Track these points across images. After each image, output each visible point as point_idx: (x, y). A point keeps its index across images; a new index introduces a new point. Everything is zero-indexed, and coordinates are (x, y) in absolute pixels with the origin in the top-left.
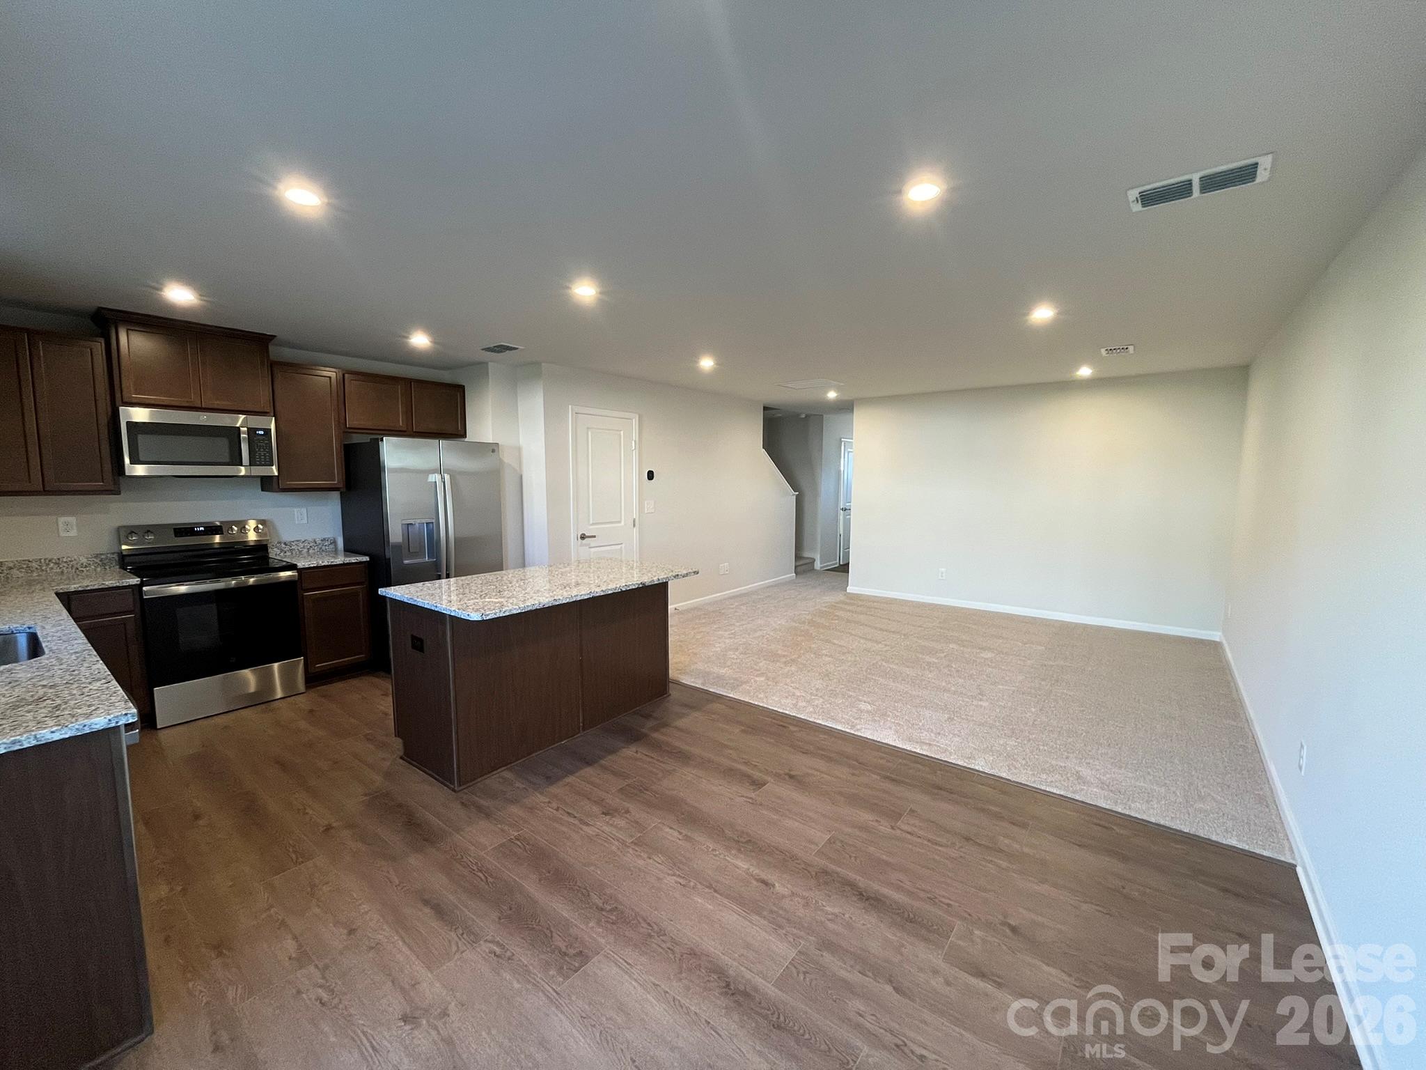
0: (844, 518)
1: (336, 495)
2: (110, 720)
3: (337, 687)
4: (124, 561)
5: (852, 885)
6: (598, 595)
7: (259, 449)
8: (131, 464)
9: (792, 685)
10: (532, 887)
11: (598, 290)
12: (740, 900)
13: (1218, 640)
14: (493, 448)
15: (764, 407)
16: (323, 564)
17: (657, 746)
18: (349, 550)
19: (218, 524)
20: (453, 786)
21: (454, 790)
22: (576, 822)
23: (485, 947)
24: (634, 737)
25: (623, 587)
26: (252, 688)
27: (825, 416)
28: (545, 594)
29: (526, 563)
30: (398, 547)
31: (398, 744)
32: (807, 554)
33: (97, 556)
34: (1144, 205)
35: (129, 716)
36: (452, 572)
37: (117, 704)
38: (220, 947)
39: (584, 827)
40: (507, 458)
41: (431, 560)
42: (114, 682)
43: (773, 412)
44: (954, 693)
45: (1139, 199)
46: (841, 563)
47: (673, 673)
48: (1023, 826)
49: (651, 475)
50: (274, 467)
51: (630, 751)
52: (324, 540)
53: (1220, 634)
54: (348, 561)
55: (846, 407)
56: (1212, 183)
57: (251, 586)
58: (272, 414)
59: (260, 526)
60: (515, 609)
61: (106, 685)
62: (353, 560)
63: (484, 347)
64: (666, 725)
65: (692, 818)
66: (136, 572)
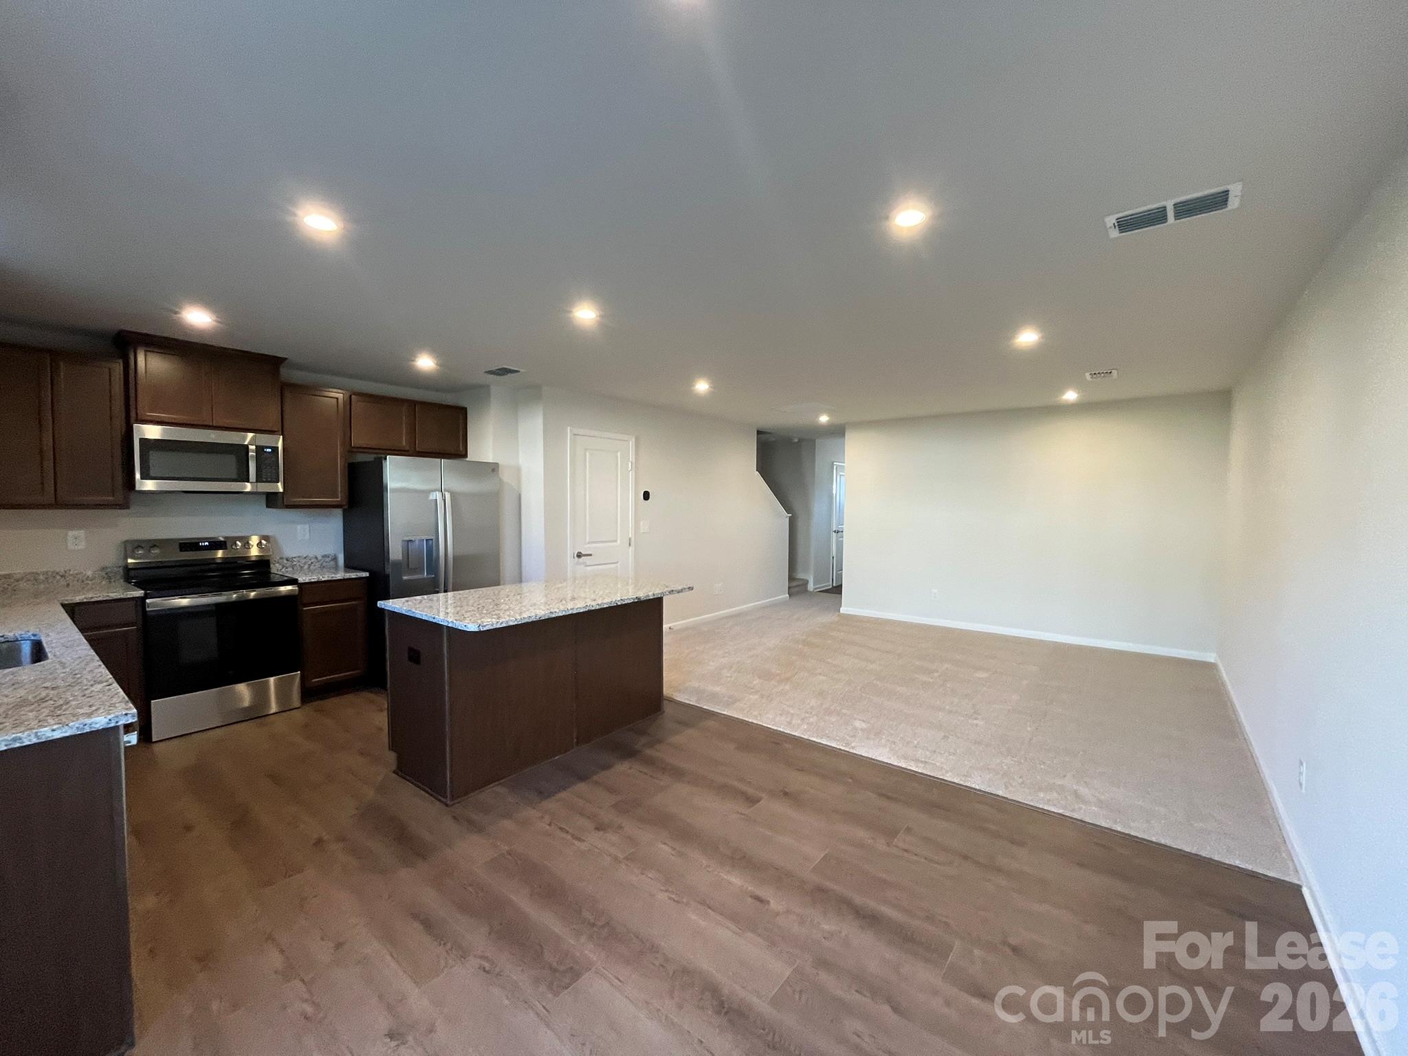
0: (837, 539)
1: (339, 512)
2: (110, 720)
3: (332, 703)
4: (130, 575)
5: (848, 903)
6: (593, 608)
7: (266, 466)
8: (141, 479)
9: (787, 703)
10: (522, 900)
11: (598, 313)
12: (734, 917)
13: (1212, 661)
14: (493, 468)
15: (758, 431)
16: (323, 579)
17: (650, 762)
18: (349, 566)
19: (222, 539)
20: (445, 800)
21: (447, 805)
22: (569, 837)
23: (473, 962)
24: (629, 753)
25: (619, 601)
26: (246, 703)
27: (817, 441)
28: (541, 607)
29: (523, 578)
30: (397, 564)
31: (392, 757)
32: (801, 575)
33: (103, 569)
34: (1121, 231)
35: (129, 716)
36: (450, 586)
37: (117, 705)
38: (205, 959)
39: (576, 842)
40: (506, 476)
41: (430, 576)
42: (116, 685)
43: (768, 435)
44: (950, 712)
45: (1116, 224)
46: (834, 585)
47: (666, 691)
48: (1021, 844)
49: (646, 496)
50: (280, 485)
51: (623, 768)
52: (325, 556)
53: (1214, 655)
54: (348, 577)
55: (837, 432)
56: (1186, 209)
57: (251, 600)
58: (281, 433)
59: (264, 542)
60: (511, 621)
61: (108, 687)
62: (353, 575)
63: (487, 370)
64: (660, 741)
65: (685, 835)
66: (139, 585)
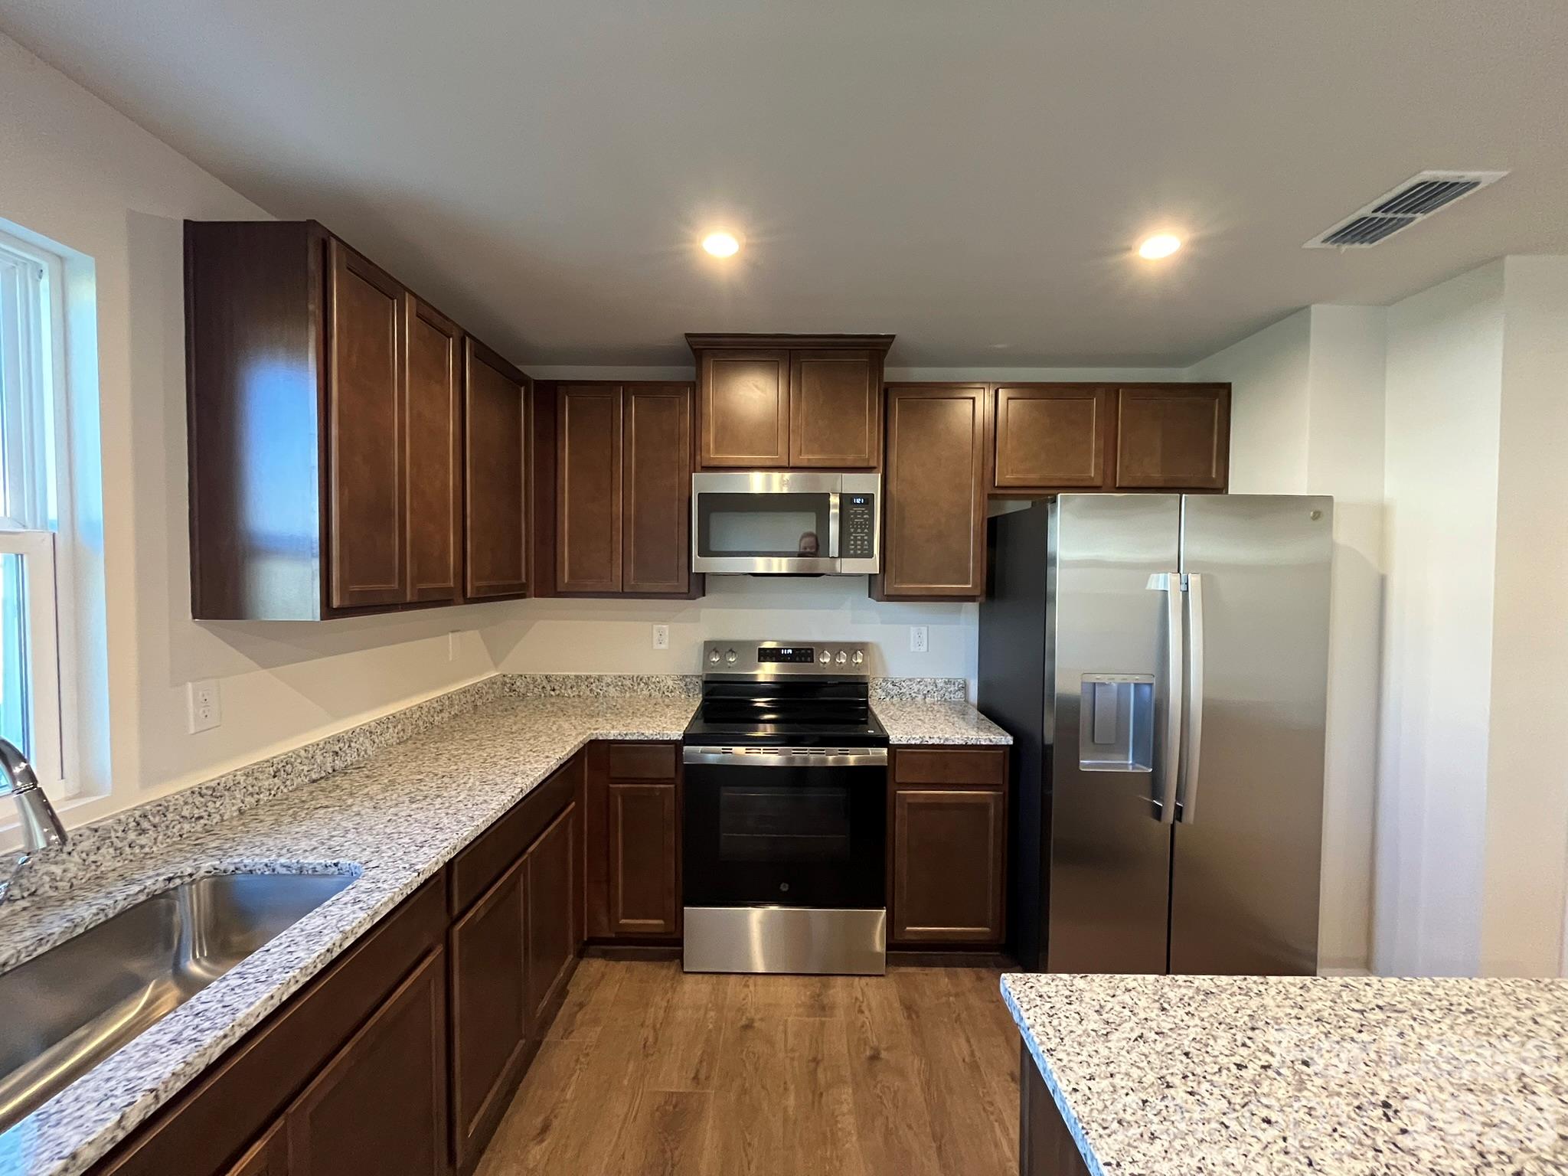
1: (973, 608)
7: (856, 529)
8: (698, 554)
14: (1312, 510)
16: (931, 742)
18: (982, 712)
19: (809, 645)
33: (684, 678)
41: (1143, 769)
50: (874, 559)
52: (948, 682)
54: (974, 741)
58: (878, 469)
62: (984, 739)
